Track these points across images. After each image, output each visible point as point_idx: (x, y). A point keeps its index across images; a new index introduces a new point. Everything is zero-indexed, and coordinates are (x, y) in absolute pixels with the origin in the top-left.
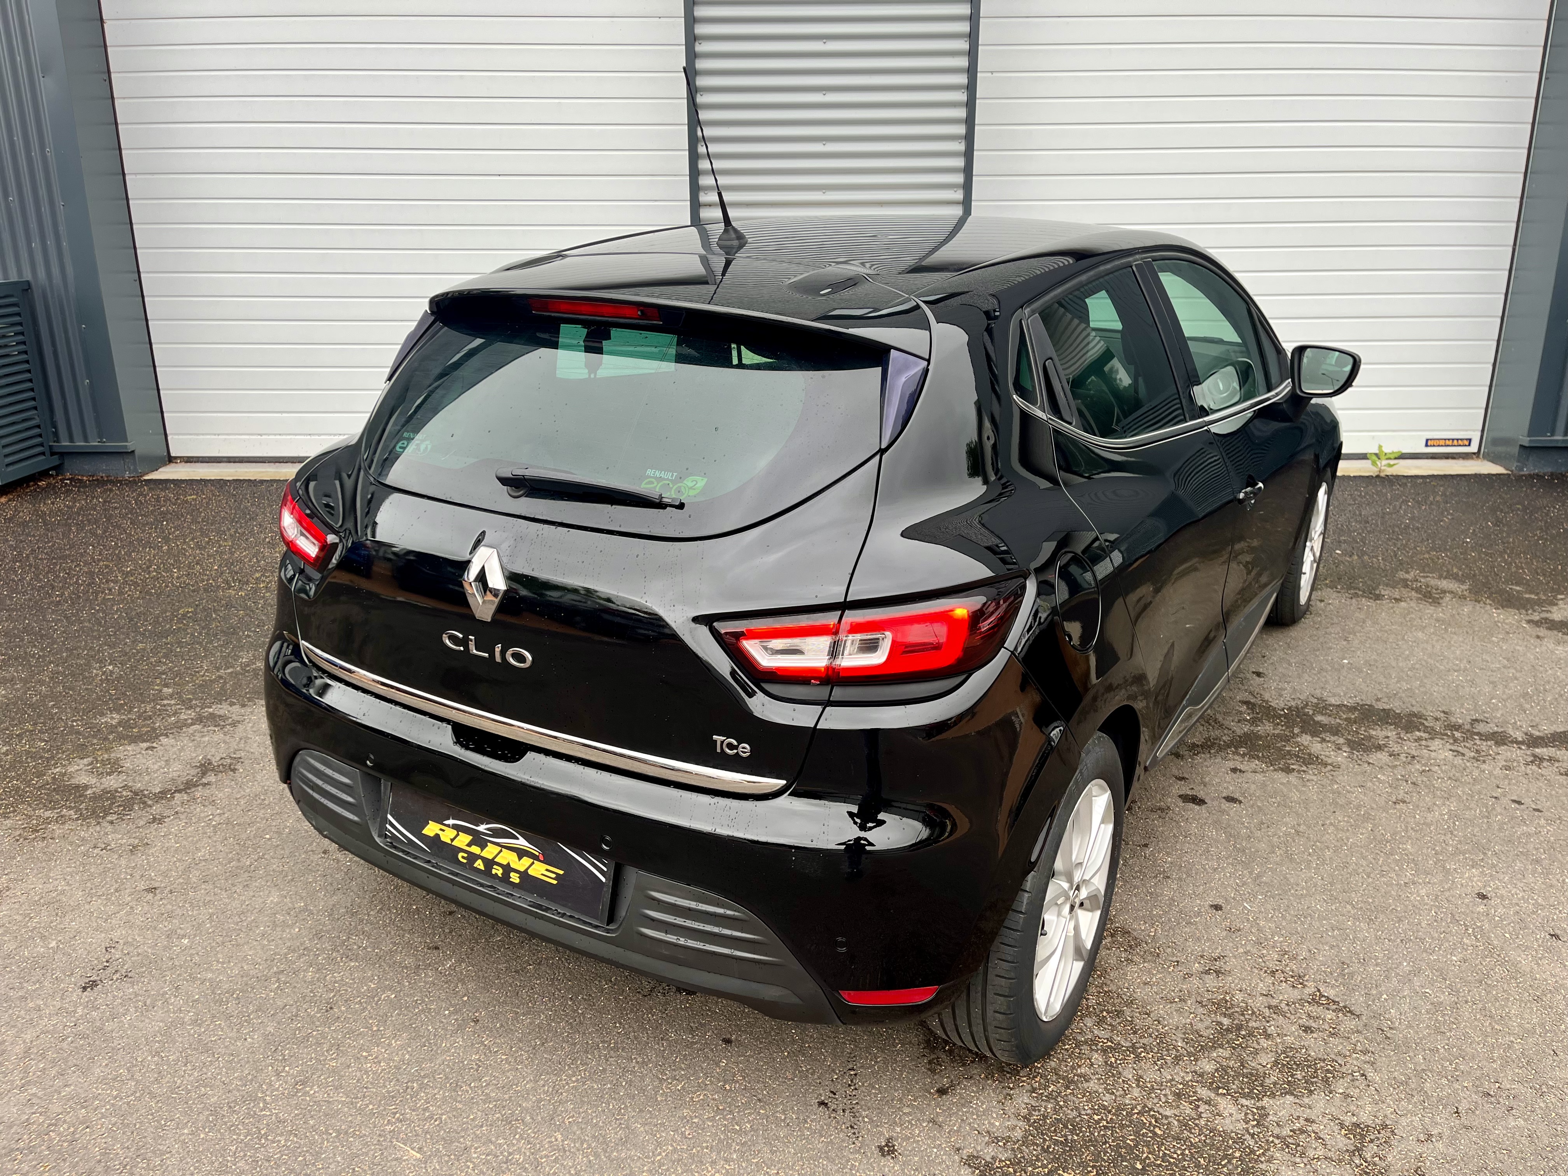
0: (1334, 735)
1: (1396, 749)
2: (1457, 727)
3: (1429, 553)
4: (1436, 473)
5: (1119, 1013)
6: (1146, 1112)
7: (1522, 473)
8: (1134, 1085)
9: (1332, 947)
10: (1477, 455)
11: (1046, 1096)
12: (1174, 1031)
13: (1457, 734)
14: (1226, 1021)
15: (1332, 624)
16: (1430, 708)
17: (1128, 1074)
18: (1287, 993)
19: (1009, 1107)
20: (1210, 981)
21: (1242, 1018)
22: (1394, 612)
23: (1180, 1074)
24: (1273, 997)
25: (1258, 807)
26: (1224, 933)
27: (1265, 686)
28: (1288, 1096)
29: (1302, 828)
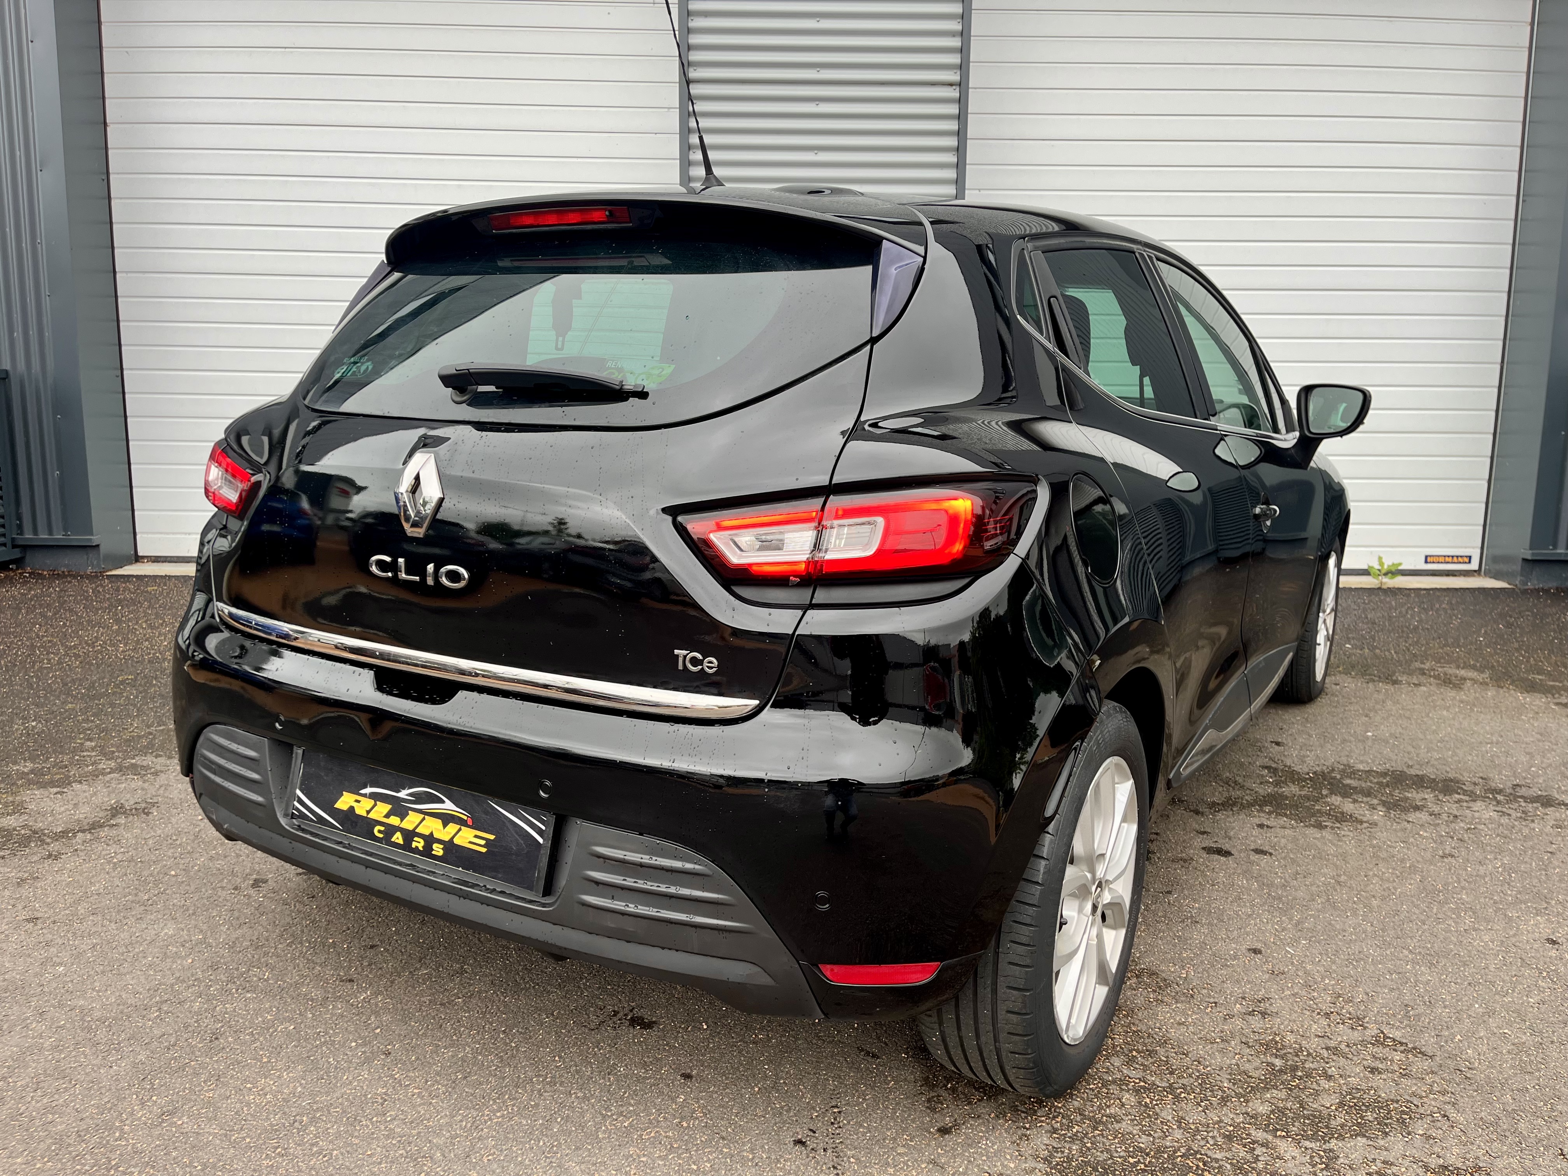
0: (1366, 797)
1: (1436, 809)
2: (1500, 791)
3: (1442, 648)
4: (1438, 587)
5: (1151, 1053)
6: (1191, 1155)
7: (1526, 587)
8: (1175, 1127)
9: (1392, 990)
10: (1478, 572)
11: (1070, 1137)
12: (1217, 1072)
13: (1499, 797)
14: (1278, 1062)
15: (1351, 703)
16: (1466, 774)
17: (1167, 1114)
18: (1344, 1035)
19: (1027, 1149)
20: (1256, 1022)
21: (1296, 1059)
22: (1415, 694)
23: (1229, 1116)
24: (1331, 1039)
25: (1291, 859)
26: (1267, 976)
27: (1286, 753)
28: (1359, 1138)
29: (1343, 878)
